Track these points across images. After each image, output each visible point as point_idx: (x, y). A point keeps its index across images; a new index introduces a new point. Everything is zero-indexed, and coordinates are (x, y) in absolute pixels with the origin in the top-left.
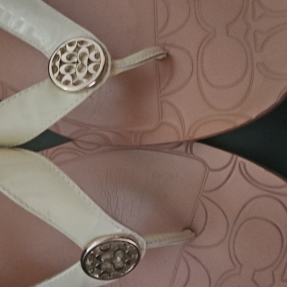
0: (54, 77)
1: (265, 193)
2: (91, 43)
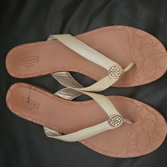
0: (110, 75)
1: (151, 113)
2: (118, 66)
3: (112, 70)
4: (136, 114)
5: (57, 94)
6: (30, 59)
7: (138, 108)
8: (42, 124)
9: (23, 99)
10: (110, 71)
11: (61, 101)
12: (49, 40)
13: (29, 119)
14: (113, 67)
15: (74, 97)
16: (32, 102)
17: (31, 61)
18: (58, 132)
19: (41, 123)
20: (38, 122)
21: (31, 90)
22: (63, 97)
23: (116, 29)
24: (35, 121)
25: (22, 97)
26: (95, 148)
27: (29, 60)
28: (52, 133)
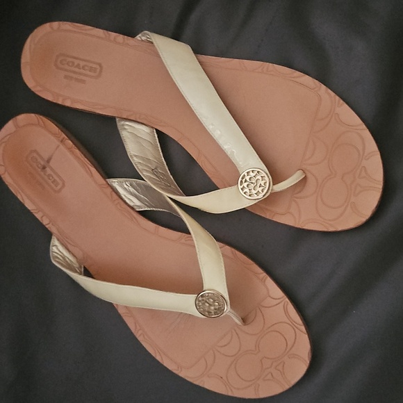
0: (240, 187)
1: (289, 322)
2: (264, 174)
3: (247, 178)
4: (258, 310)
5: (115, 182)
6: (82, 64)
7: (269, 299)
8: (53, 229)
9: (35, 155)
10: (243, 178)
11: (116, 202)
12: (139, 39)
13: (29, 205)
14: (253, 171)
15: (148, 207)
16: (52, 173)
17: (82, 71)
18: (78, 262)
19: (50, 225)
20: (45, 222)
21: (62, 147)
22: (123, 197)
23: (297, 80)
24: (38, 216)
25: (35, 151)
26: (140, 332)
27: (78, 66)
28: (64, 257)
